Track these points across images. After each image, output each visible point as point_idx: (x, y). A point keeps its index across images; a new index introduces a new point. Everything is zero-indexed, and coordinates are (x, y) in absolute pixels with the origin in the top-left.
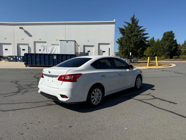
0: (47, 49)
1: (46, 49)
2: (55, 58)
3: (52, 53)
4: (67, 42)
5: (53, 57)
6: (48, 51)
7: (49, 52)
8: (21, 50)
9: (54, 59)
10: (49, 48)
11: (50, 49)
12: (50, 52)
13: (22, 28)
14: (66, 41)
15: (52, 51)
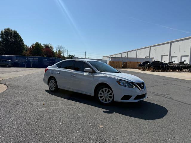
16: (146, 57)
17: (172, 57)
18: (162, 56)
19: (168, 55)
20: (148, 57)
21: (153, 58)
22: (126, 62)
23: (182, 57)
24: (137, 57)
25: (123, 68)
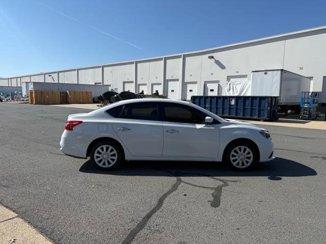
0: (235, 89)
1: (233, 87)
2: (233, 102)
3: (242, 95)
4: (266, 73)
5: (230, 101)
6: (235, 91)
7: (237, 92)
8: (209, 91)
9: (230, 105)
10: (237, 87)
11: (239, 88)
12: (239, 94)
13: (212, 57)
14: (264, 72)
15: (241, 92)
16: (95, 83)
17: (139, 85)
18: (124, 83)
19: (132, 82)
20: (100, 83)
21: (110, 85)
22: (67, 93)
23: (153, 85)
24: (80, 83)
25: (61, 103)
